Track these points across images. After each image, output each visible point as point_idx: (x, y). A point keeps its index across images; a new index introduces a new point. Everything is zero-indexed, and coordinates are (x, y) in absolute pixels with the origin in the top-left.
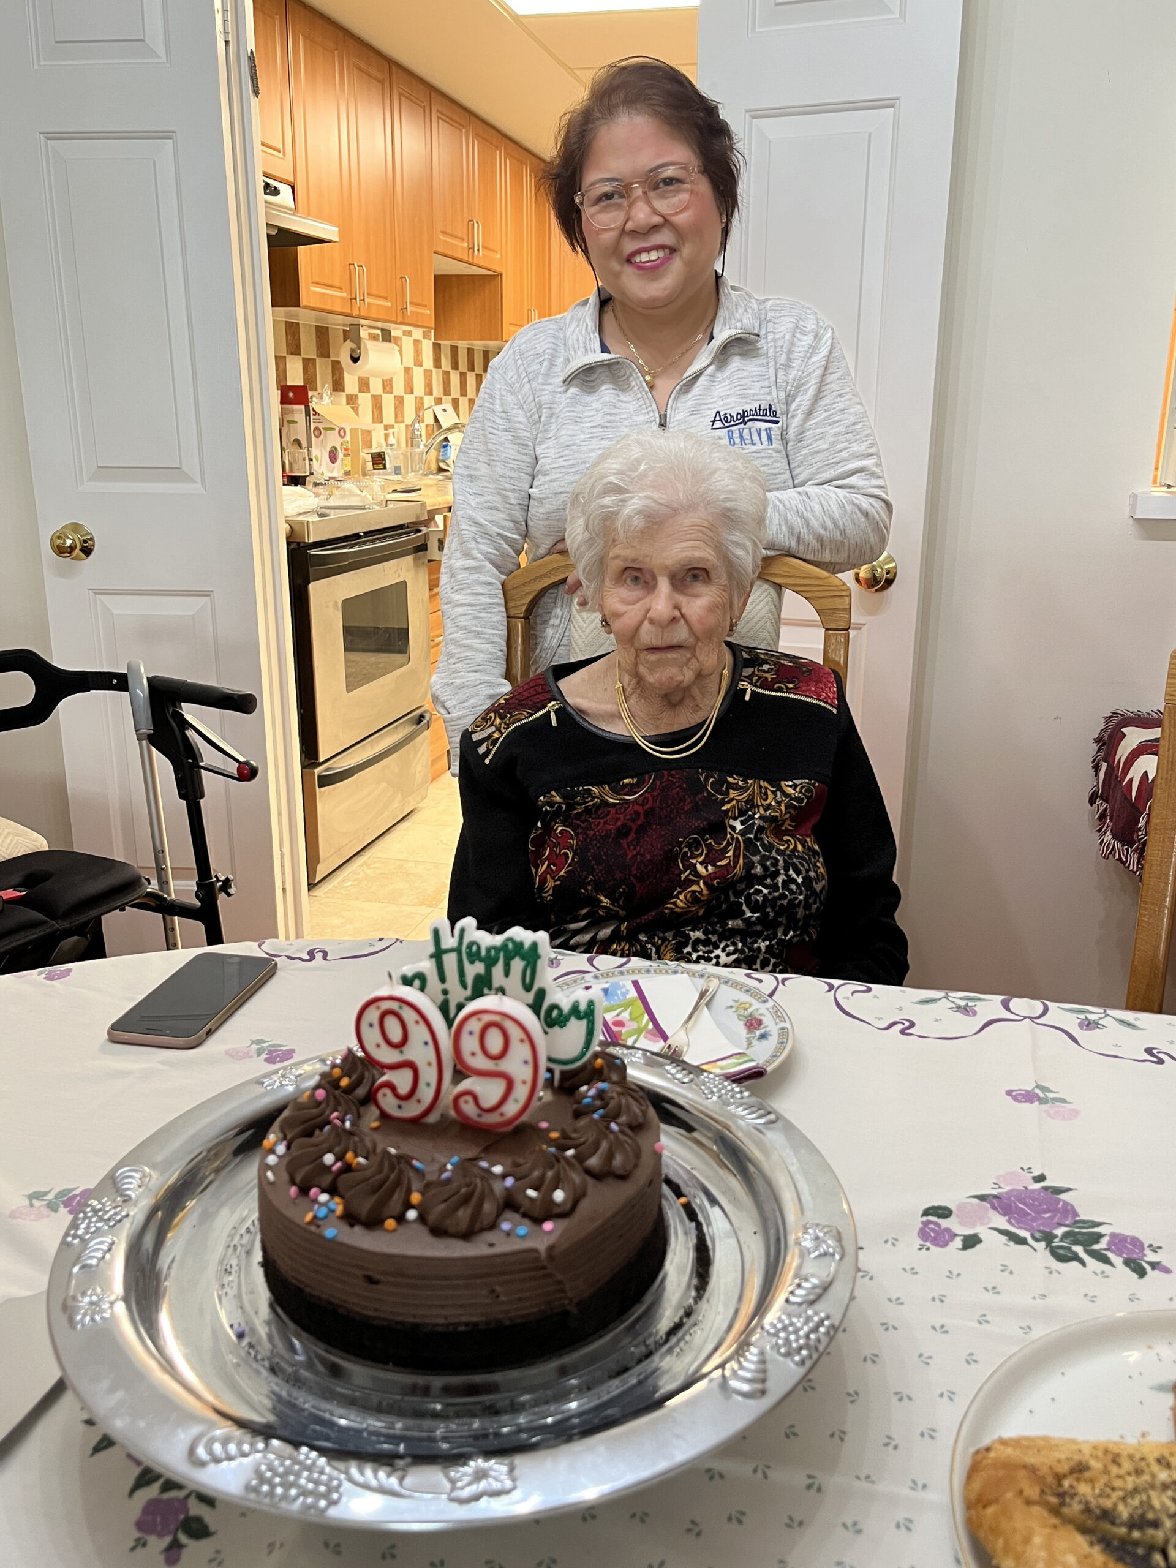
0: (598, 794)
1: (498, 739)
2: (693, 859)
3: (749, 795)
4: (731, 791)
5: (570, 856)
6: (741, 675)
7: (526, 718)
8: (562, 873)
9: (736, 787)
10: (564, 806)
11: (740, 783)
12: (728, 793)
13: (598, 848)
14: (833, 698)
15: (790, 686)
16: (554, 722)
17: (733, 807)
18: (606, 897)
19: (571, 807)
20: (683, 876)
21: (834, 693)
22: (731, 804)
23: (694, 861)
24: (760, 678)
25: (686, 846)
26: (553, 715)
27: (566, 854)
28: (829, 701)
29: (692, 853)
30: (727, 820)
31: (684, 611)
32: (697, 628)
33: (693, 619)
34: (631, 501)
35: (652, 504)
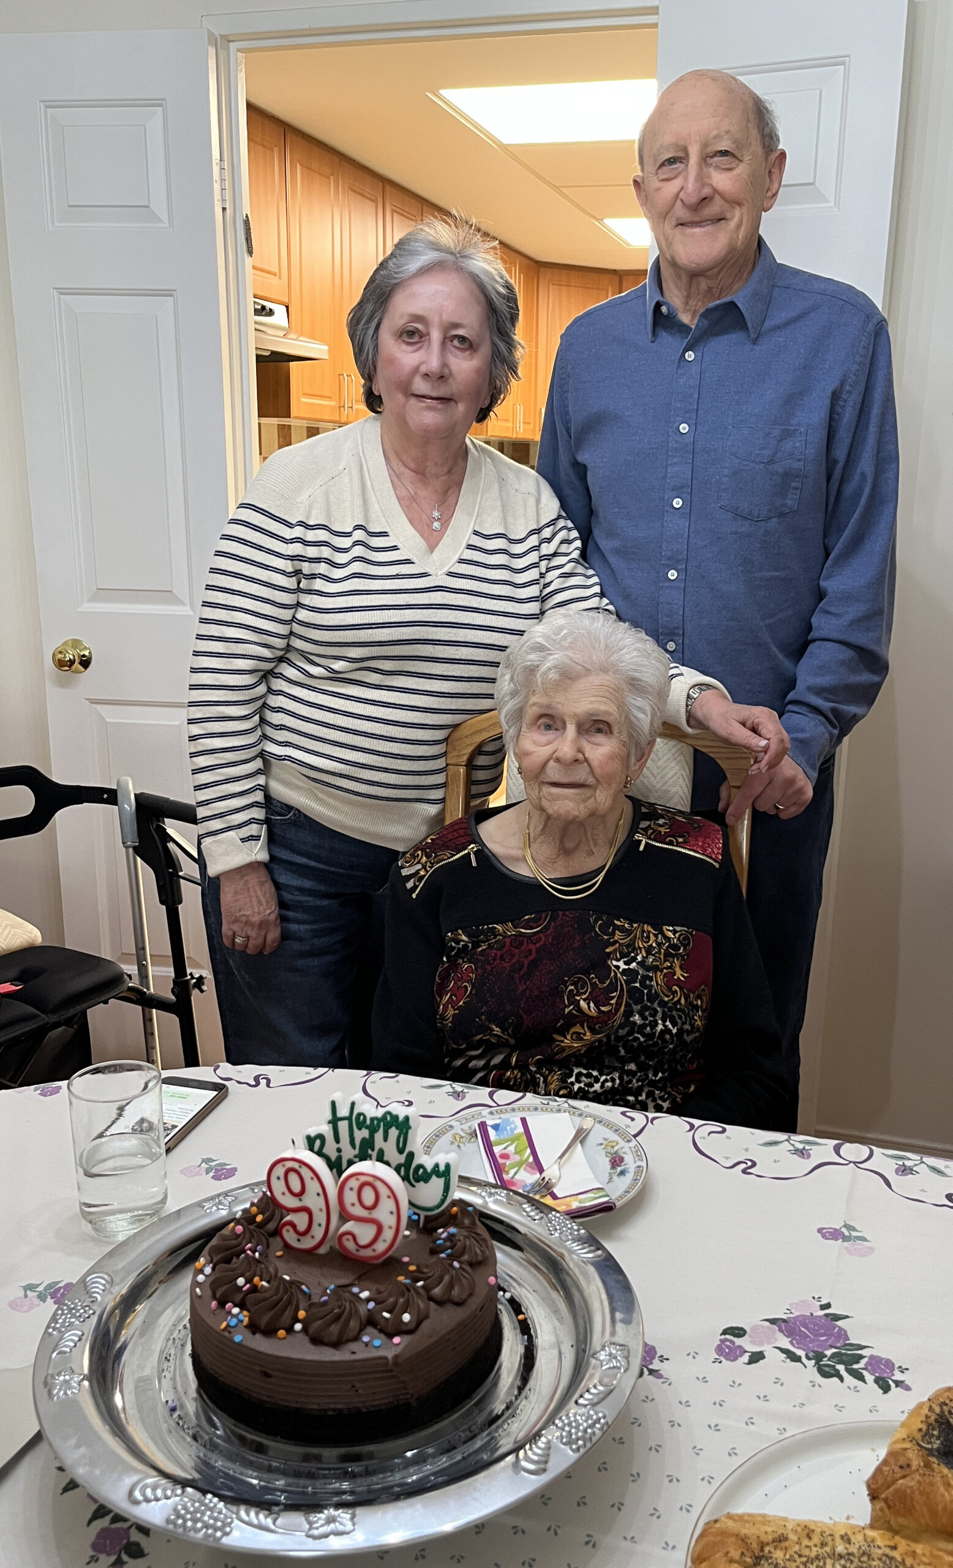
0: (501, 931)
1: (424, 876)
2: (578, 996)
3: (631, 940)
4: (617, 932)
5: (469, 989)
6: (638, 827)
7: (449, 858)
8: (461, 1003)
9: (622, 929)
10: (470, 944)
11: (626, 925)
12: (613, 934)
13: (493, 982)
14: (718, 853)
15: (680, 840)
16: (474, 864)
17: (615, 950)
18: (497, 1026)
19: (476, 945)
20: (567, 1010)
21: (719, 849)
22: (613, 948)
23: (578, 998)
24: (654, 831)
25: (572, 985)
26: (473, 857)
27: (466, 987)
28: (714, 856)
29: (578, 991)
30: (609, 962)
31: (587, 756)
32: (597, 771)
33: (595, 764)
34: (551, 657)
35: (569, 662)
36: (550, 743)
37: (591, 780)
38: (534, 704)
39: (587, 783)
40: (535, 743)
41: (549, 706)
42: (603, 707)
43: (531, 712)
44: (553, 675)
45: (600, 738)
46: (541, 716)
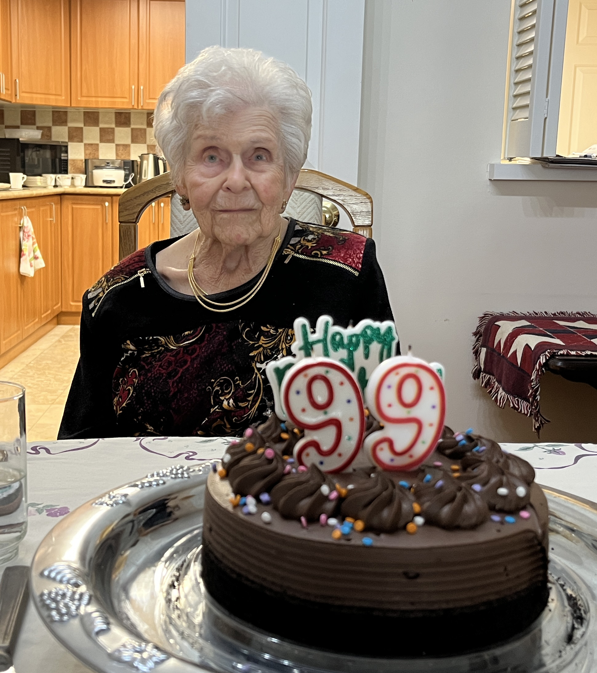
0: (164, 342)
1: (101, 297)
3: (275, 343)
4: (262, 338)
5: (131, 392)
6: (288, 244)
7: (123, 281)
8: (124, 405)
9: (267, 335)
10: (136, 353)
11: (272, 331)
12: (259, 339)
13: (151, 386)
14: (358, 263)
15: (324, 252)
16: (143, 285)
17: (260, 353)
19: (141, 352)
21: (359, 259)
22: (258, 351)
24: (302, 246)
25: (218, 386)
26: (142, 280)
27: (129, 390)
28: (354, 265)
32: (263, 195)
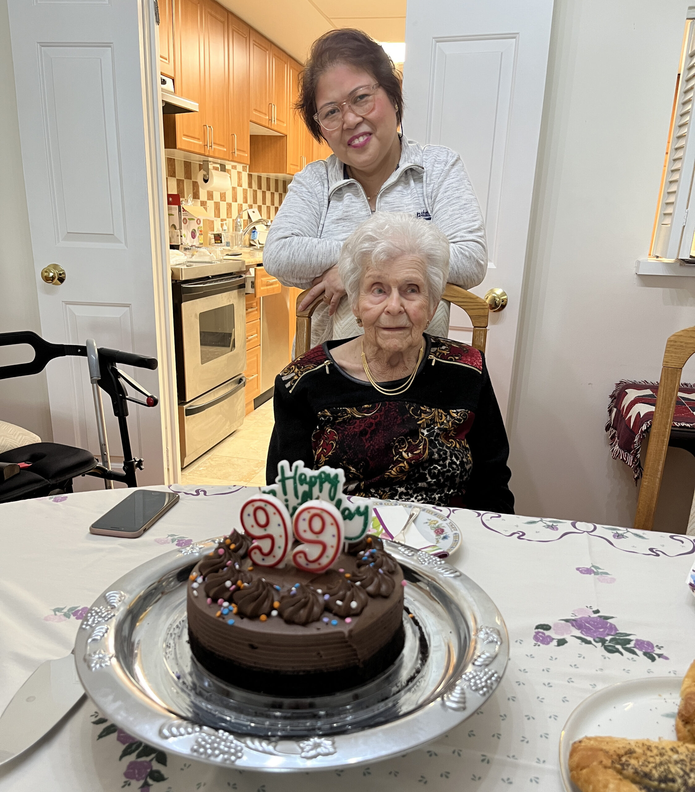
0: (350, 412)
1: (297, 379)
2: (400, 449)
3: (432, 417)
4: (422, 414)
5: (335, 445)
6: (430, 351)
7: (312, 369)
8: (330, 454)
9: (425, 412)
10: (332, 418)
11: (428, 410)
12: (420, 415)
13: (350, 441)
14: (480, 365)
15: (456, 358)
16: (328, 372)
17: (423, 422)
18: (353, 468)
19: (335, 418)
20: (395, 458)
21: (480, 363)
23: (401, 450)
24: (440, 353)
25: (397, 442)
26: (327, 368)
27: (332, 444)
28: (478, 367)
29: (400, 446)
30: (420, 430)
31: (405, 308)
32: (413, 318)
33: (411, 312)
34: (380, 245)
35: (392, 247)
36: (381, 302)
37: (408, 324)
38: (369, 276)
39: (407, 326)
40: (372, 302)
41: (379, 277)
42: (414, 275)
43: (368, 282)
44: (383, 257)
45: (414, 296)
46: (374, 284)
